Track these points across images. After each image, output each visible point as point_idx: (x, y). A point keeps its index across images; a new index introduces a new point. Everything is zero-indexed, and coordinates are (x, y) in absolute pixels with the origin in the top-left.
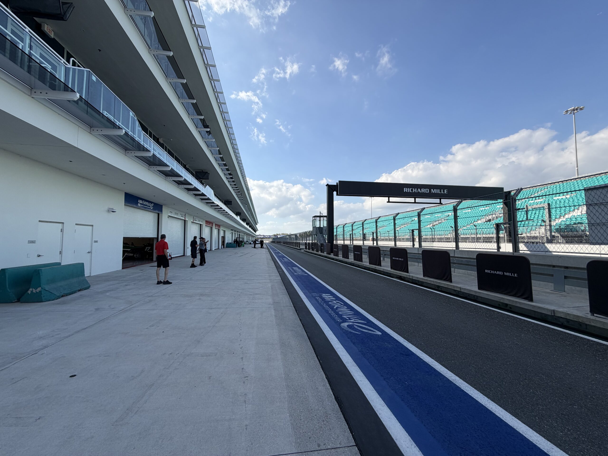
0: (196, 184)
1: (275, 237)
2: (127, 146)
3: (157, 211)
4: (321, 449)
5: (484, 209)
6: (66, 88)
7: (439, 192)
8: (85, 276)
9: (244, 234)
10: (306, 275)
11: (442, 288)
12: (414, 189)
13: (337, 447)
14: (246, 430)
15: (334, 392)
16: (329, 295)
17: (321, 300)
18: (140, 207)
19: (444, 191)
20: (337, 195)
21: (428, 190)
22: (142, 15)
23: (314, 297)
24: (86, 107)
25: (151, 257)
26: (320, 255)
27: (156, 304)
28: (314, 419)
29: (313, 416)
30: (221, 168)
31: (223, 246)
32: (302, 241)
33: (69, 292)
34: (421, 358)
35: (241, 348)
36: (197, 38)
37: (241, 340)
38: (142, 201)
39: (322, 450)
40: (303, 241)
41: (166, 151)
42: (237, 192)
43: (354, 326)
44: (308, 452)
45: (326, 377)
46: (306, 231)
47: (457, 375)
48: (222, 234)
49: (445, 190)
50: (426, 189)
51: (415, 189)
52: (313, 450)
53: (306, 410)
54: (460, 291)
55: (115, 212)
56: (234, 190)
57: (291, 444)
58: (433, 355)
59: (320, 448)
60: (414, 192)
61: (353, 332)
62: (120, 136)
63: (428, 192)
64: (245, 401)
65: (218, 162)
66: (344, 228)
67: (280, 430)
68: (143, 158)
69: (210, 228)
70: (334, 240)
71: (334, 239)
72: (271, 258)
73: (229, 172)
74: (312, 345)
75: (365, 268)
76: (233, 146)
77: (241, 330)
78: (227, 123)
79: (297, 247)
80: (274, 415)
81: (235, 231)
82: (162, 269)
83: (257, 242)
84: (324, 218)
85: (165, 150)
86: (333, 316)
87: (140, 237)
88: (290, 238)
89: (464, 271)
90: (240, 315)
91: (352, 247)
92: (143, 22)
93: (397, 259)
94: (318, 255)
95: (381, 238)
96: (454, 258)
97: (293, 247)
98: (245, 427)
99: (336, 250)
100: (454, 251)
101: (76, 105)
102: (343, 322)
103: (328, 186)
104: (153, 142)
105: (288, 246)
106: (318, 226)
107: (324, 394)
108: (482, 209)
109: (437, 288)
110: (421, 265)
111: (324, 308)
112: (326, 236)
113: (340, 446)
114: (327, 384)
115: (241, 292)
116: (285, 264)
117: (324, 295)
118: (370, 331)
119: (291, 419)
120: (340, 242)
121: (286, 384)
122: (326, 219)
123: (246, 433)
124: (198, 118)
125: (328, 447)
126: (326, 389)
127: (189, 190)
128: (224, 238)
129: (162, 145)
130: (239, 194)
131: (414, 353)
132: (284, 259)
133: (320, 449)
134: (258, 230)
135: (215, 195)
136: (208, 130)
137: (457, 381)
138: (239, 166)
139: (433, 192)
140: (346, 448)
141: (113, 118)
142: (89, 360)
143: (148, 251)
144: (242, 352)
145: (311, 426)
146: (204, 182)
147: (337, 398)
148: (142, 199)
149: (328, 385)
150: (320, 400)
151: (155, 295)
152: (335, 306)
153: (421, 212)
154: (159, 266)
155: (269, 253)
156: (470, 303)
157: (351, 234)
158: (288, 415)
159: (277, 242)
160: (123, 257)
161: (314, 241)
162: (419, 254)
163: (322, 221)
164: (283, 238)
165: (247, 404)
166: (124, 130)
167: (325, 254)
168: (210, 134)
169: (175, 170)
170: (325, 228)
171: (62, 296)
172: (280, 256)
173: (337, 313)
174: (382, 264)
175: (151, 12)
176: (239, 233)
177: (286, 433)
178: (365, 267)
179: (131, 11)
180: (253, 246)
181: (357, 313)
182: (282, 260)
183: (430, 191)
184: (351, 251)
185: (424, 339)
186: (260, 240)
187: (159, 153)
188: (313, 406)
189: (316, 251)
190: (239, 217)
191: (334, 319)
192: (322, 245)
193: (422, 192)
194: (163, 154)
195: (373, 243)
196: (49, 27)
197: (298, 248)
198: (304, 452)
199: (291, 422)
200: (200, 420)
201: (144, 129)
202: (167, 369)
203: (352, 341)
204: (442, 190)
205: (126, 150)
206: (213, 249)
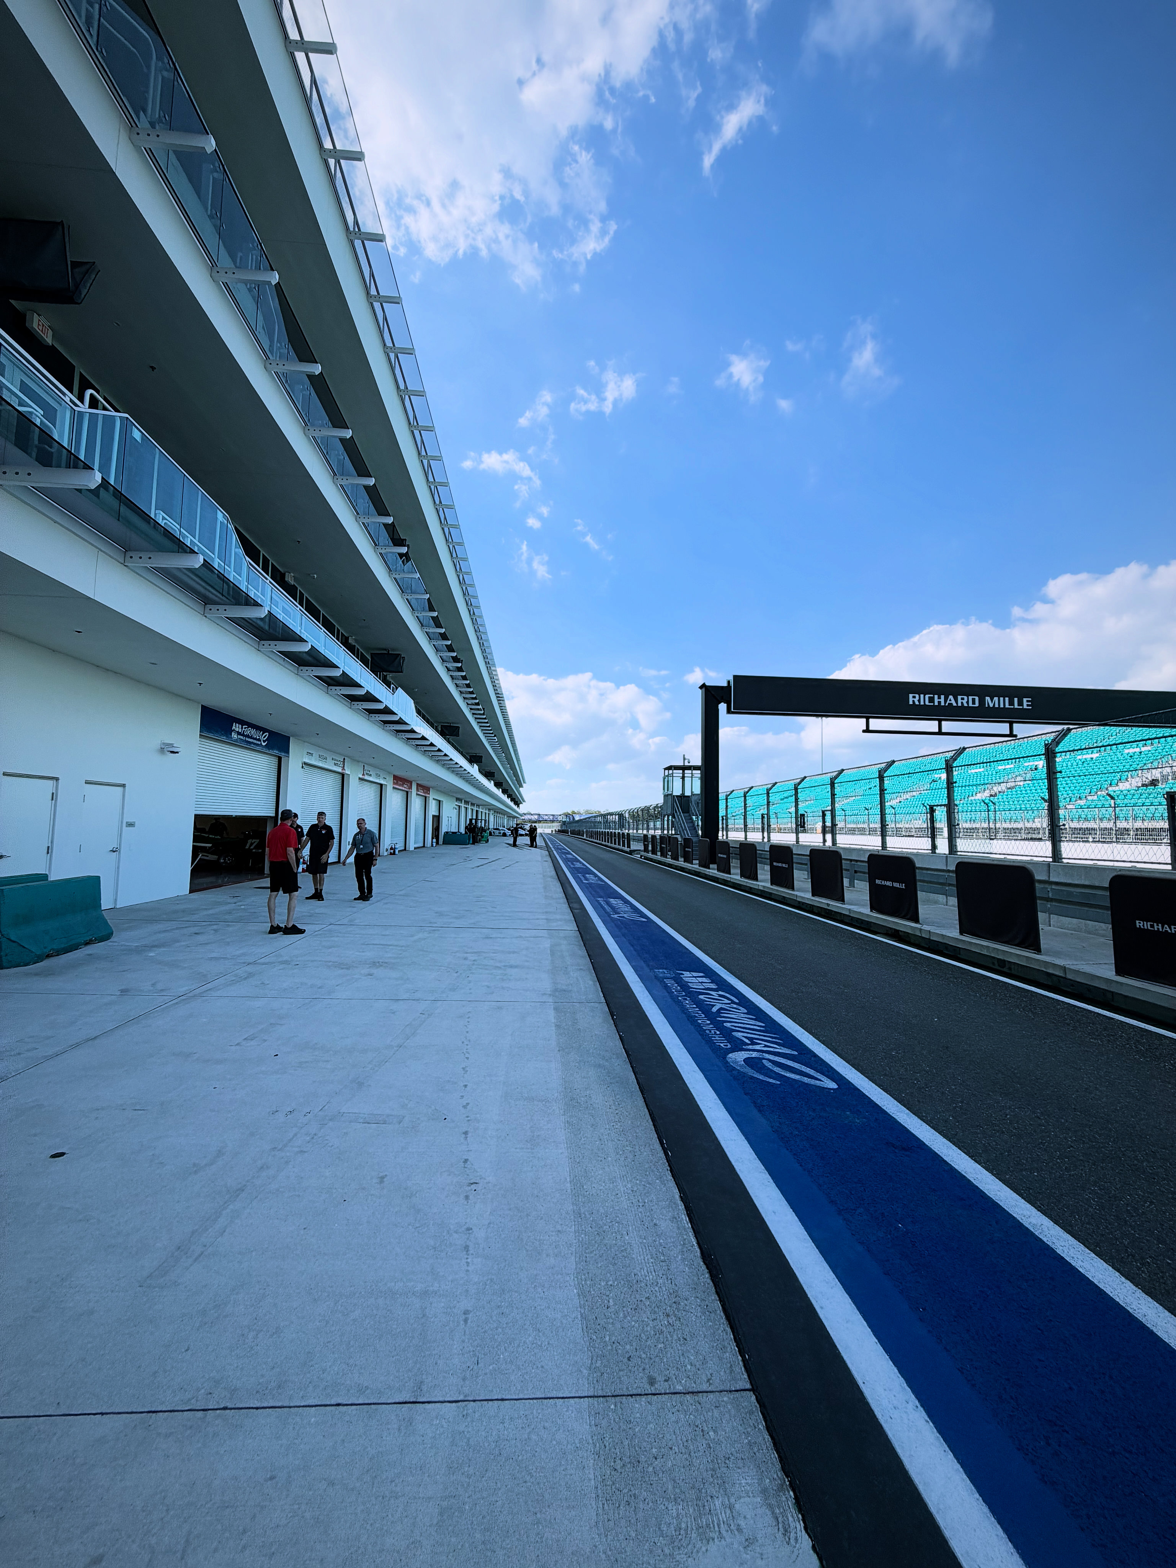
0: (373, 685)
1: (568, 820)
2: (208, 594)
3: (276, 752)
4: (658, 1392)
5: (1138, 750)
6: (74, 463)
7: (1007, 706)
8: (102, 909)
9: (489, 810)
10: (644, 920)
11: (1013, 967)
12: (936, 697)
13: (699, 1390)
14: (465, 1326)
15: (699, 1239)
16: (702, 974)
17: (679, 988)
18: (236, 741)
19: (1020, 703)
20: (729, 711)
21: (977, 698)
22: (251, 282)
23: (661, 980)
24: (115, 503)
25: (260, 865)
26: (682, 869)
27: (263, 983)
28: (644, 1307)
29: (641, 1301)
30: (435, 643)
31: (434, 840)
32: (635, 831)
33: (63, 946)
34: (945, 1158)
35: (465, 1107)
36: (382, 326)
37: (466, 1086)
38: (240, 726)
39: (660, 1394)
40: (640, 831)
41: (301, 604)
42: (472, 704)
43: (764, 1061)
44: (624, 1395)
45: (680, 1196)
46: (648, 805)
47: (1044, 1213)
48: (433, 810)
49: (1025, 700)
50: (970, 698)
51: (939, 698)
52: (635, 1392)
53: (622, 1282)
54: (1065, 978)
55: (177, 753)
56: (465, 698)
57: (580, 1371)
58: (979, 1153)
59: (656, 1389)
60: (936, 704)
61: (761, 1077)
62: (191, 570)
63: (977, 705)
64: (467, 1248)
65: (427, 630)
66: (747, 798)
67: (552, 1332)
68: (246, 623)
69: (405, 793)
70: (721, 829)
71: (720, 826)
72: (554, 873)
73: (454, 654)
74: (648, 1109)
75: (801, 906)
76: (464, 588)
77: (467, 1058)
78: (450, 533)
79: (624, 846)
80: (540, 1290)
81: (466, 802)
82: (282, 897)
83: (521, 832)
84: (694, 772)
85: (299, 604)
86: (707, 1032)
87: (234, 814)
88: (607, 821)
89: (1075, 921)
90: (469, 1020)
91: (767, 849)
92: (253, 298)
93: (889, 883)
94: (676, 868)
95: (848, 826)
96: (1047, 886)
97: (613, 845)
98: (464, 1317)
99: (725, 856)
100: (1046, 868)
101: (95, 498)
102: (733, 1050)
103: (704, 689)
104: (270, 582)
105: (598, 841)
106: (677, 792)
107: (673, 1242)
108: (1131, 751)
109: (999, 965)
110: (953, 901)
111: (684, 1010)
112: (697, 818)
113: (710, 1389)
114: (683, 1216)
115: (474, 961)
116: (590, 889)
117: (687, 974)
118: (806, 1078)
119: (582, 1302)
120: (736, 836)
121: (575, 1208)
122: (699, 776)
123: (465, 1331)
124: (378, 522)
125: (677, 1387)
126: (678, 1228)
127: (353, 698)
128: (437, 819)
129: (291, 591)
130: (478, 709)
131: (927, 1143)
132: (587, 875)
133: (653, 1392)
134: (524, 801)
135: (419, 712)
136: (404, 550)
137: (1046, 1229)
138: (478, 639)
139: (991, 705)
140: (725, 1395)
141: (179, 527)
142: (97, 1118)
143: (254, 851)
144: (468, 1117)
145: (633, 1326)
146: (392, 678)
147: (706, 1257)
148: (242, 722)
149: (685, 1218)
150: (662, 1258)
151: (262, 960)
152: (713, 1006)
153: (955, 760)
154: (274, 888)
155: (549, 859)
156: (1090, 1012)
157: (766, 816)
158: (575, 1291)
159: (573, 832)
160: (192, 864)
161: (668, 832)
162: (949, 871)
163: (688, 781)
164: (588, 822)
165: (472, 1254)
166: (200, 555)
167: (695, 866)
168: (407, 562)
169: (322, 650)
170: (696, 797)
171: (48, 956)
172: (577, 869)
173: (719, 1026)
174: (847, 895)
175: (272, 272)
176: (475, 809)
177: (568, 1340)
178: (799, 902)
179: (226, 273)
180: (511, 841)
181: (772, 1027)
182: (582, 878)
183: (982, 701)
184: (765, 858)
185: (955, 1108)
186: (530, 825)
187: (284, 610)
188: (643, 1273)
189: (672, 859)
190: (476, 767)
191: (709, 1041)
192: (687, 842)
193: (960, 704)
194: (293, 610)
195: (825, 841)
196: (43, 321)
197: (626, 849)
198: (613, 1396)
199: (583, 1312)
200: (352, 1288)
201: (251, 551)
202: (278, 1150)
203: (755, 1103)
204: (1016, 700)
205: (206, 604)
206: (411, 846)
